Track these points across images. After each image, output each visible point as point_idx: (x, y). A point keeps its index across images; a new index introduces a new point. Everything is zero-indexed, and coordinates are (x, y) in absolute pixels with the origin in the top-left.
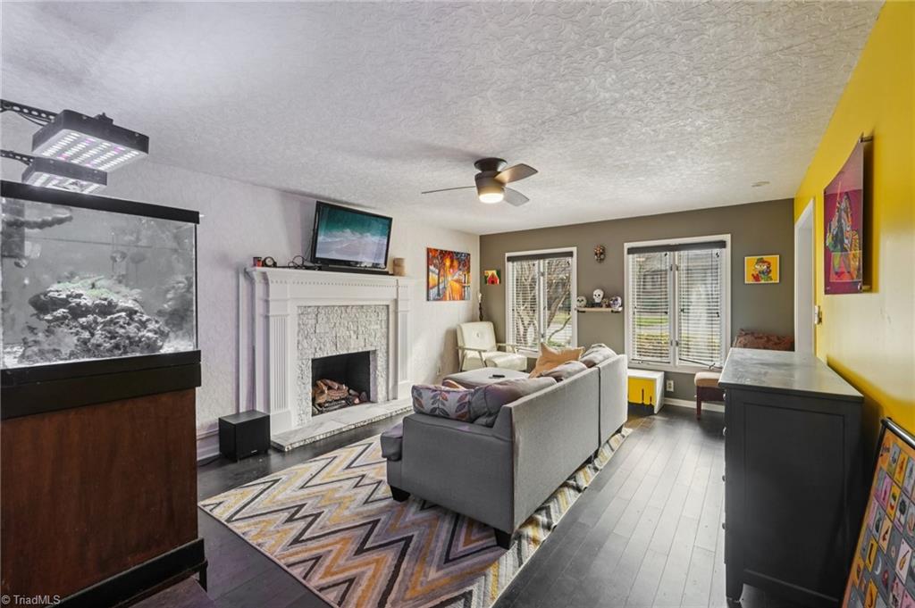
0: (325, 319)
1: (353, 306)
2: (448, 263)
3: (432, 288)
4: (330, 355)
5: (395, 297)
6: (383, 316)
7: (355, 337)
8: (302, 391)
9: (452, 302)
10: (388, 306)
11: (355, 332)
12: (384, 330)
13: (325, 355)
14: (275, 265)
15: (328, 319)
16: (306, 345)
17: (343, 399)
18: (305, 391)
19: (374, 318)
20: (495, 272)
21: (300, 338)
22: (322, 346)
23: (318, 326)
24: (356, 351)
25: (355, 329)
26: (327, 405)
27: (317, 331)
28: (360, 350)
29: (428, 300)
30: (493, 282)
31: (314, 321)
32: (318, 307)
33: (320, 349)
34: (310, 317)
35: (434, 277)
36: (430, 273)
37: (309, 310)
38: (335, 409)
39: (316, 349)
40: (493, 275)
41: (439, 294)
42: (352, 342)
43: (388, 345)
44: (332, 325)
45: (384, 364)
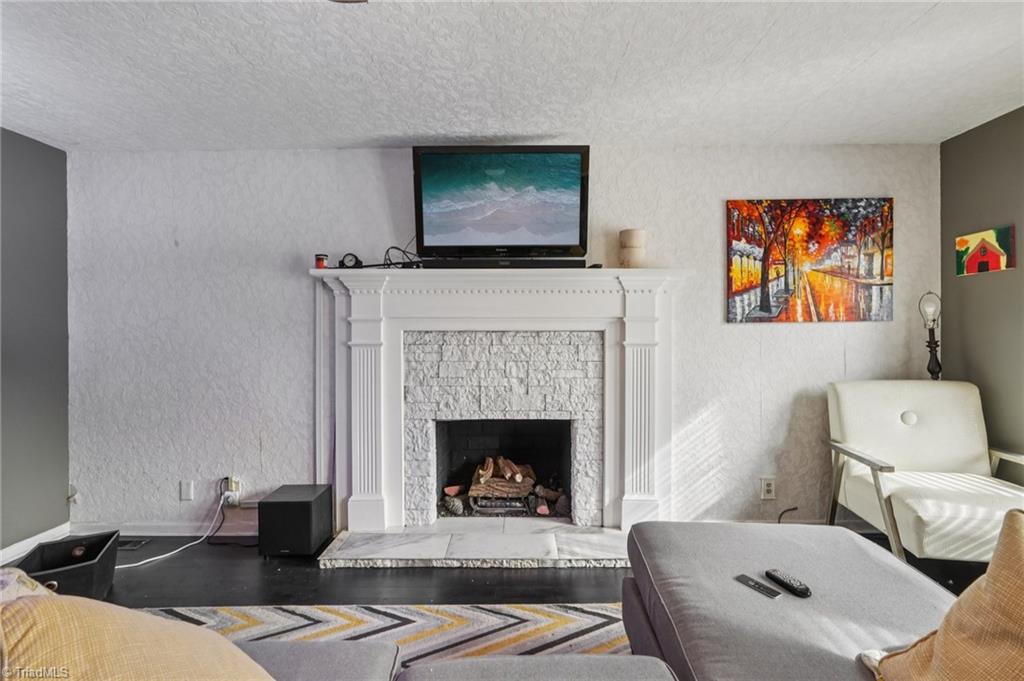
0: (457, 354)
1: (517, 332)
2: (799, 228)
3: (740, 293)
4: (466, 417)
5: (619, 314)
6: (591, 353)
7: (522, 391)
8: (413, 472)
9: (816, 327)
10: (602, 333)
11: (521, 381)
12: (594, 382)
13: (457, 417)
14: (358, 264)
15: (464, 354)
16: (421, 397)
17: (518, 499)
18: (419, 473)
19: (567, 355)
20: (990, 237)
21: (411, 384)
22: (451, 401)
23: (443, 366)
24: (522, 417)
25: (522, 375)
26: (484, 503)
27: (441, 375)
28: (533, 416)
29: (729, 320)
30: (983, 267)
31: (435, 357)
32: (444, 333)
33: (447, 405)
34: (428, 349)
35: (748, 267)
36: (736, 259)
37: (427, 337)
38: (497, 515)
39: (438, 404)
40: (983, 247)
41: (765, 305)
42: (515, 399)
43: (602, 412)
44: (472, 366)
45: (593, 449)
